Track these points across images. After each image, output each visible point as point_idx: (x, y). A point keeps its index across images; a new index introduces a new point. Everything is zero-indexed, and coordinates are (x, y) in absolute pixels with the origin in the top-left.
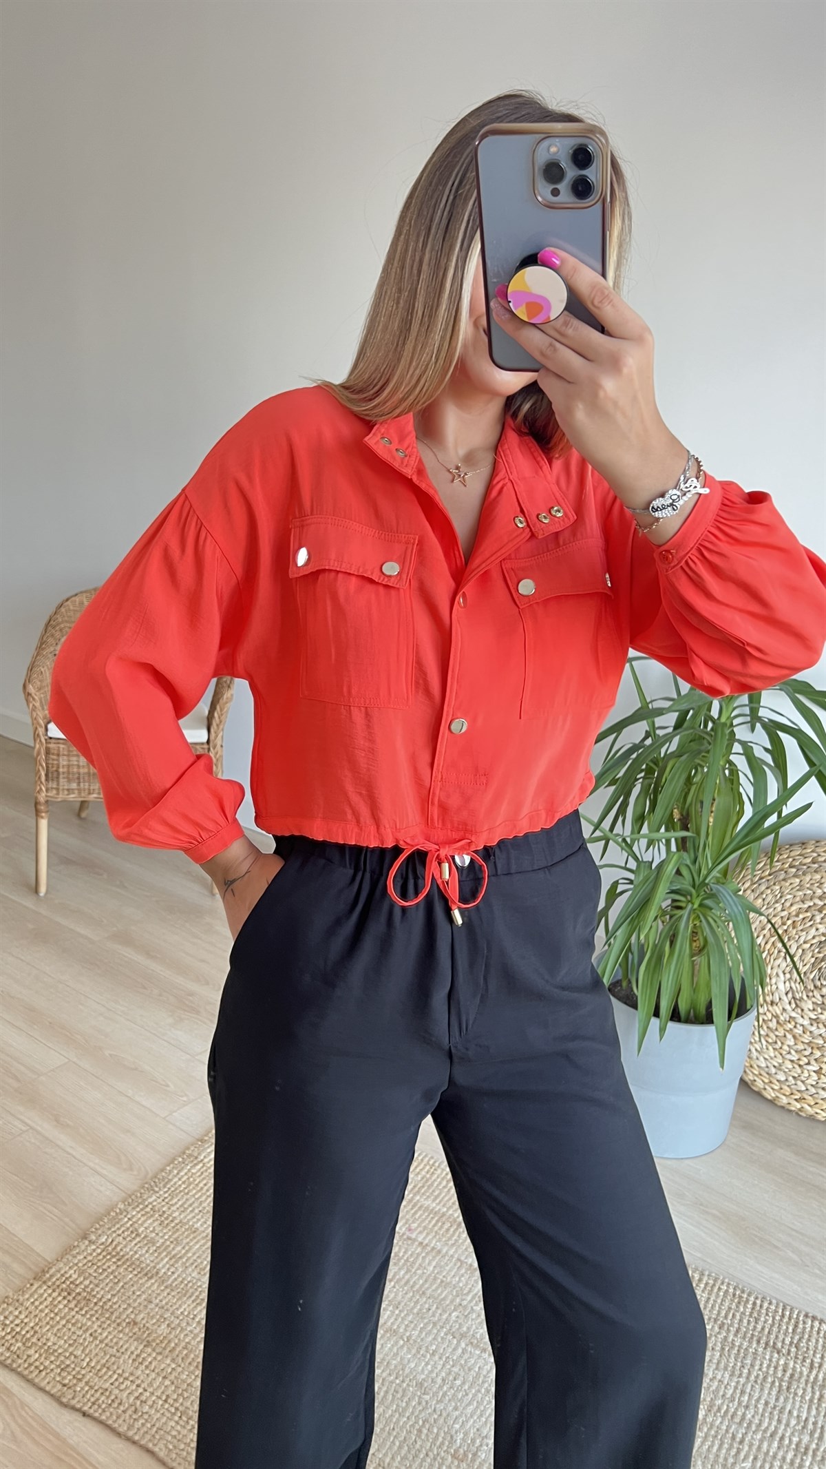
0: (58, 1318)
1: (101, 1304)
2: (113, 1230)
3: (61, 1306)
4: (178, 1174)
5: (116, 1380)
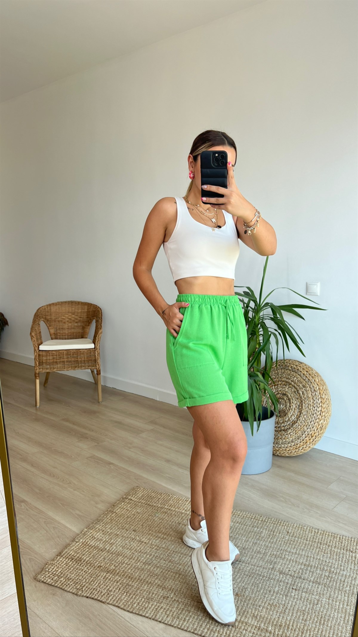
0: (70, 568)
1: (86, 561)
2: (84, 537)
3: (70, 564)
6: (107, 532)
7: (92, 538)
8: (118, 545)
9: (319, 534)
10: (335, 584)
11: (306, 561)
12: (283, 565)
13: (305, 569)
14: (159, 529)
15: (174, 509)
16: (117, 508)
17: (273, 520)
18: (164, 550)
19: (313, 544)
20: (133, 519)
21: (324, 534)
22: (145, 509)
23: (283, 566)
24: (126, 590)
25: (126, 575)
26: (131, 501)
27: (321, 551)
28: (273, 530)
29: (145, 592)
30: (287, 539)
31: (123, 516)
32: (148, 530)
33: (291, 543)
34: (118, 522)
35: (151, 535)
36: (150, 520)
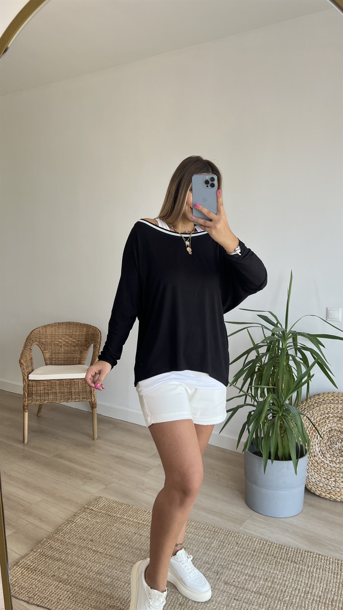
0: (25, 577)
1: (41, 571)
2: (43, 547)
3: (25, 573)
4: (66, 527)
5: (49, 594)
6: (65, 542)
7: (50, 548)
8: (74, 554)
9: (267, 545)
10: (275, 595)
11: (251, 572)
13: (249, 579)
14: (115, 539)
15: (132, 520)
16: (77, 518)
17: (224, 531)
18: (118, 559)
19: (260, 555)
20: (92, 528)
21: (272, 546)
22: (104, 519)
23: (228, 576)
24: (75, 599)
25: (78, 584)
26: (92, 511)
27: (266, 562)
28: (224, 540)
29: (93, 601)
30: (235, 550)
31: (83, 526)
32: (105, 540)
33: (239, 554)
34: (77, 532)
35: (107, 545)
36: (108, 530)
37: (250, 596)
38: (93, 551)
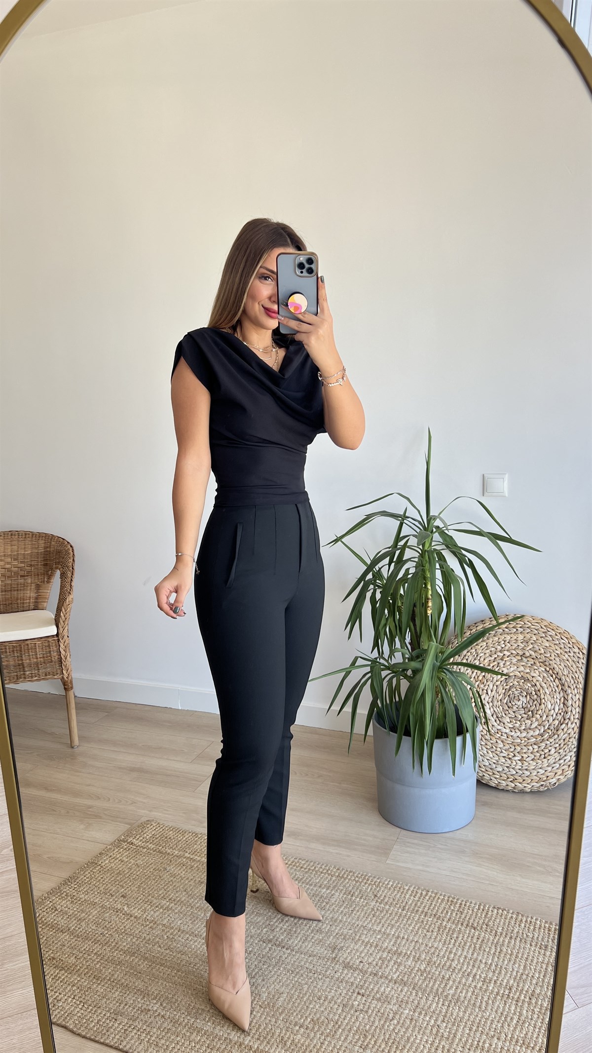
4: (83, 874)
6: (78, 899)
7: (52, 909)
8: (91, 921)
10: (431, 985)
11: (393, 945)
12: (354, 952)
13: (389, 958)
14: (165, 892)
15: (199, 859)
16: (105, 859)
17: (356, 875)
18: (164, 928)
19: (413, 915)
20: (127, 875)
21: (436, 899)
22: (151, 859)
23: (352, 954)
24: (84, 999)
25: (91, 972)
26: (131, 846)
27: (423, 927)
28: (353, 891)
29: (114, 1002)
30: (372, 907)
31: (112, 872)
32: (146, 895)
33: (377, 914)
34: (101, 881)
35: (149, 903)
36: (154, 878)
37: (386, 989)
38: (123, 914)
